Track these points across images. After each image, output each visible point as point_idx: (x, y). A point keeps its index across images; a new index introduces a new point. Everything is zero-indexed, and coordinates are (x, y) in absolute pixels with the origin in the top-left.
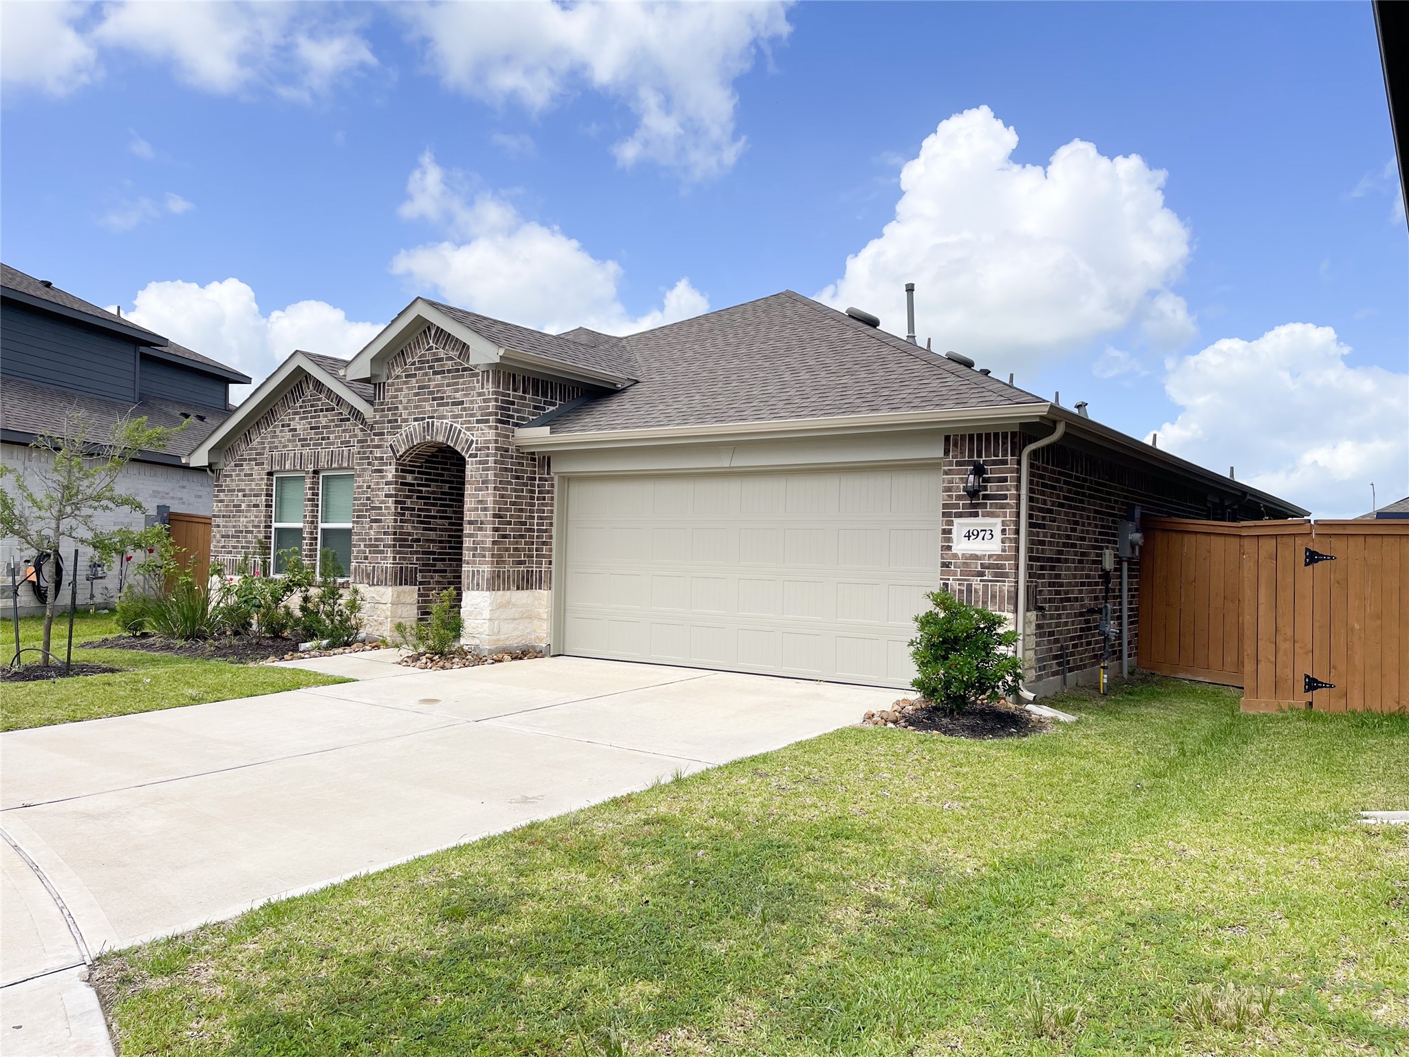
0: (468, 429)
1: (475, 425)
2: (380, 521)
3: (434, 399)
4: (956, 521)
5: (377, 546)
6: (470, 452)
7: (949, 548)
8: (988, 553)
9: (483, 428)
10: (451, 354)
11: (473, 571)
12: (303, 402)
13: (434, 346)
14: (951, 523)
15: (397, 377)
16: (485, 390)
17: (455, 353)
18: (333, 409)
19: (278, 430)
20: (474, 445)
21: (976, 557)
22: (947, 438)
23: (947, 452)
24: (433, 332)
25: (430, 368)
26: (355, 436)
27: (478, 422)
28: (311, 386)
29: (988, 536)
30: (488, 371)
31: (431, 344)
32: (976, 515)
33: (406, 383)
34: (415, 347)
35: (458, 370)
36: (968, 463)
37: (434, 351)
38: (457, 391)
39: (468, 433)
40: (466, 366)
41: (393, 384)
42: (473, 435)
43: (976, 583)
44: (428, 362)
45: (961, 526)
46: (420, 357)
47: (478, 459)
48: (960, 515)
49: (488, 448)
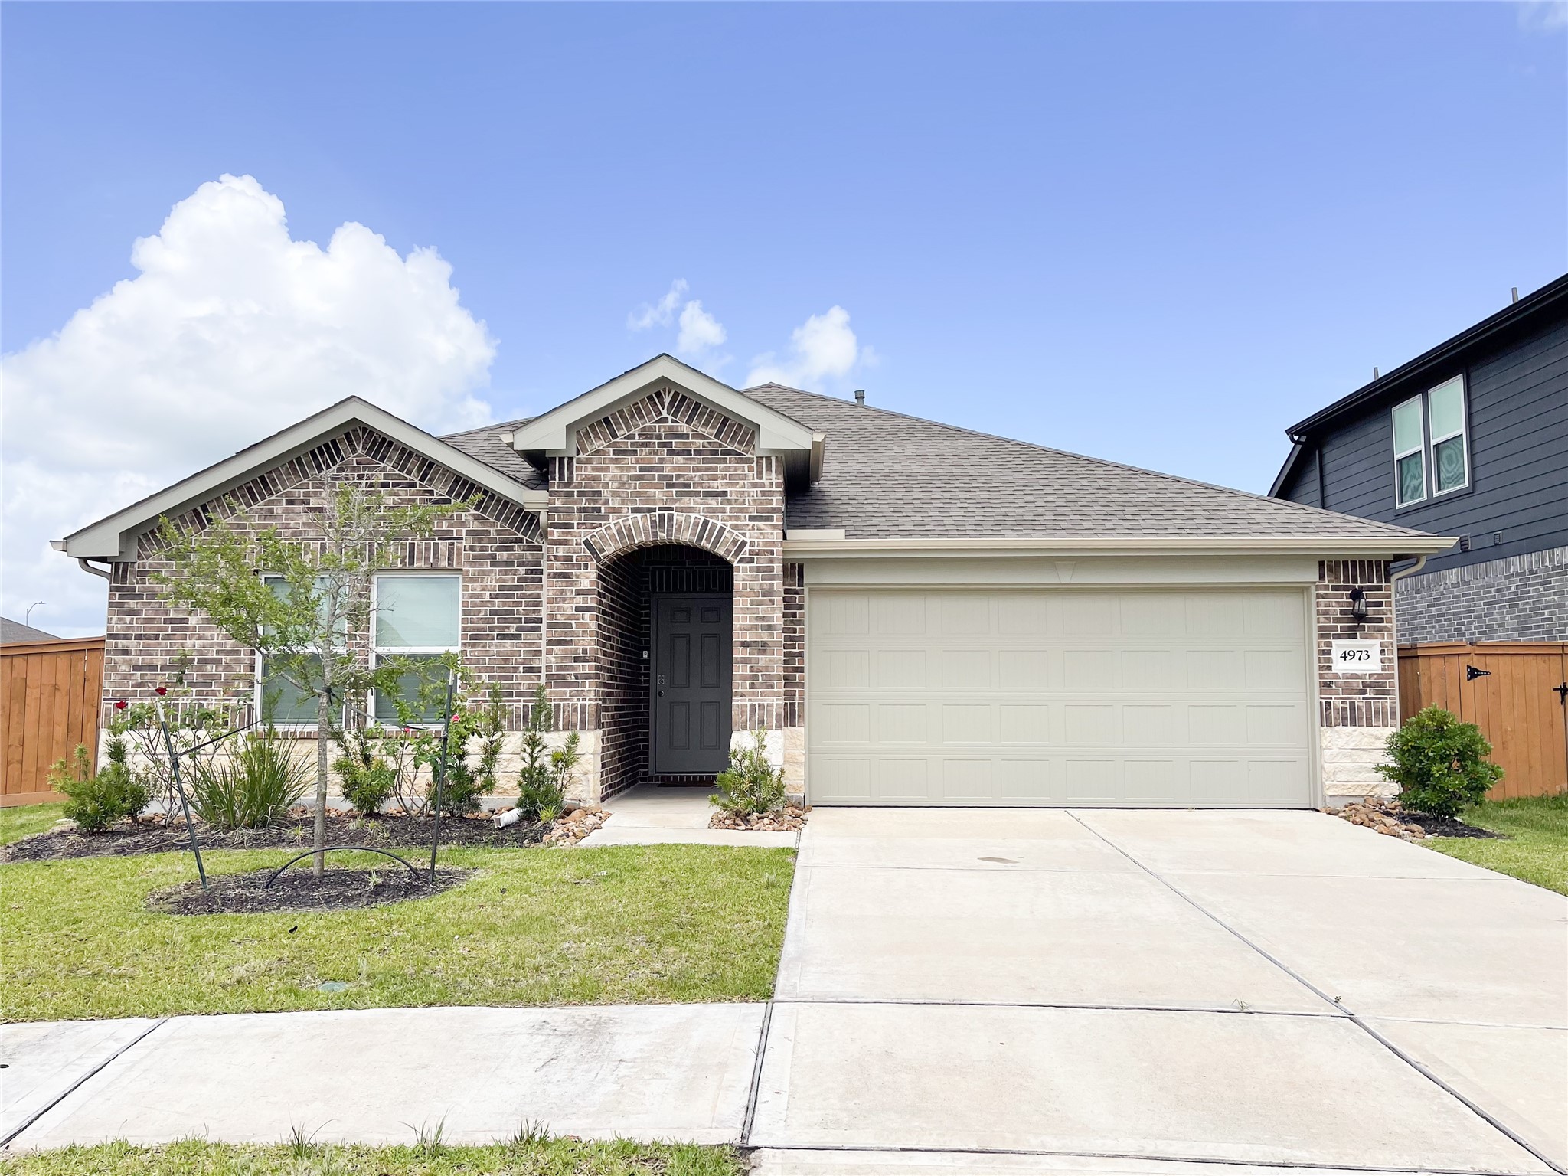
0: (736, 527)
1: (747, 522)
2: (569, 643)
3: (669, 486)
4: (1335, 642)
5: (564, 677)
6: (740, 556)
7: (1329, 668)
8: (1368, 673)
9: (762, 527)
10: (701, 430)
11: (752, 706)
12: (340, 470)
13: (670, 418)
14: (1330, 644)
15: (597, 452)
16: (764, 480)
17: (709, 430)
18: (412, 485)
19: (279, 510)
20: (747, 548)
21: (1357, 676)
22: (1321, 564)
23: (1322, 577)
24: (667, 400)
25: (664, 445)
26: (463, 524)
27: (752, 519)
28: (359, 449)
29: (1364, 656)
30: (768, 459)
31: (664, 413)
32: (1354, 637)
33: (616, 461)
34: (632, 416)
35: (716, 453)
36: (1345, 588)
37: (670, 424)
38: (715, 478)
39: (736, 532)
40: (729, 448)
41: (588, 461)
42: (744, 535)
43: (1359, 700)
44: (659, 437)
45: (1338, 647)
46: (644, 429)
47: (755, 565)
48: (1338, 637)
49: (772, 552)
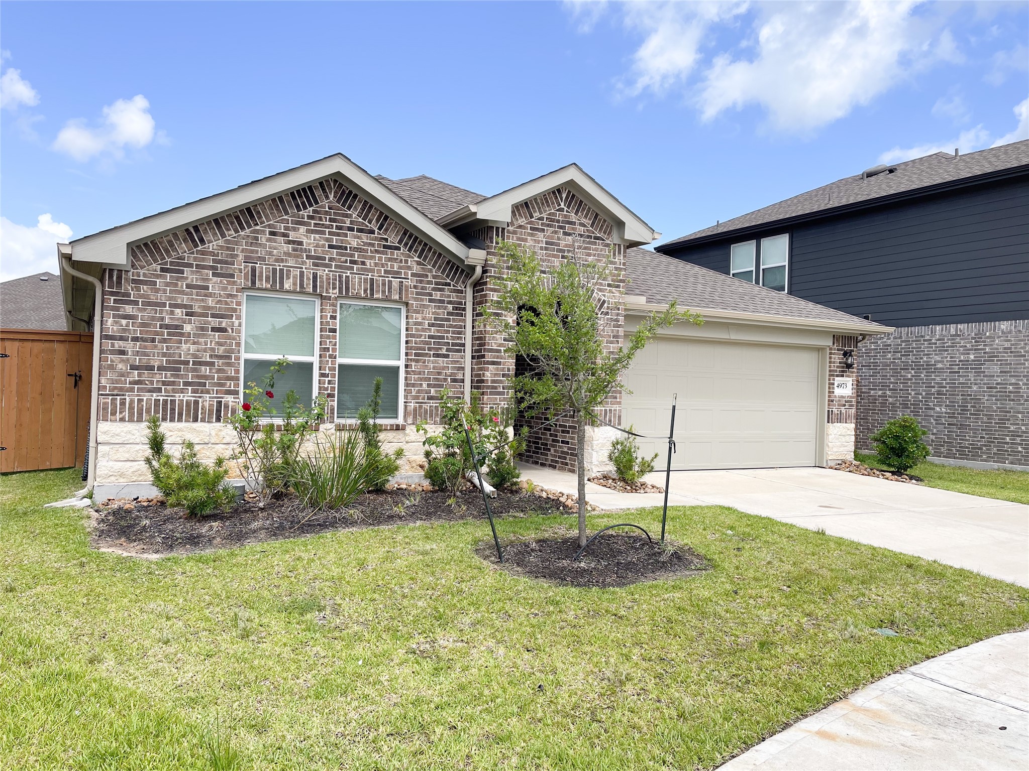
0: (600, 290)
1: (606, 288)
2: (499, 363)
3: (563, 257)
4: (836, 378)
5: (496, 388)
6: (602, 310)
7: (833, 392)
8: (847, 395)
9: (614, 291)
10: (583, 220)
11: (606, 410)
12: (314, 211)
13: (566, 209)
14: (834, 380)
15: (520, 227)
16: (616, 260)
17: (587, 221)
18: (372, 232)
19: (263, 239)
20: (606, 305)
21: (843, 397)
22: (834, 336)
23: (834, 344)
24: (564, 196)
25: (561, 227)
26: (409, 268)
27: (609, 285)
28: (331, 197)
29: (845, 387)
30: (619, 245)
31: (562, 205)
32: (843, 376)
33: (532, 235)
34: (543, 204)
35: (589, 237)
36: (841, 350)
37: (565, 213)
38: (589, 255)
39: (600, 293)
40: (598, 235)
41: (514, 233)
42: (604, 296)
43: (843, 409)
44: (558, 221)
45: (838, 380)
46: (549, 215)
47: (609, 317)
48: (837, 376)
49: (618, 309)
